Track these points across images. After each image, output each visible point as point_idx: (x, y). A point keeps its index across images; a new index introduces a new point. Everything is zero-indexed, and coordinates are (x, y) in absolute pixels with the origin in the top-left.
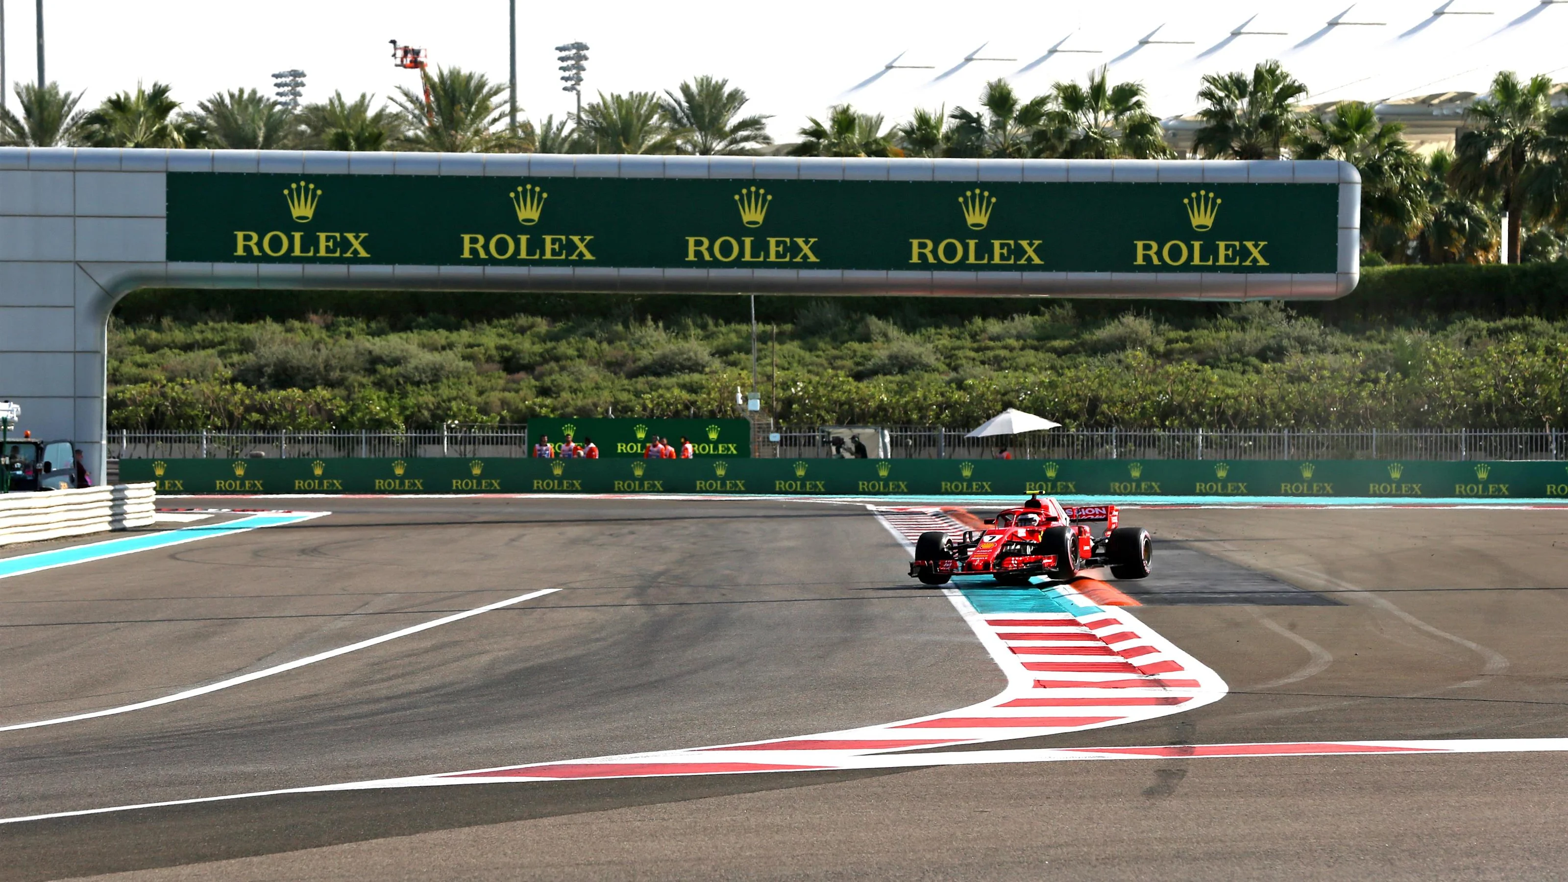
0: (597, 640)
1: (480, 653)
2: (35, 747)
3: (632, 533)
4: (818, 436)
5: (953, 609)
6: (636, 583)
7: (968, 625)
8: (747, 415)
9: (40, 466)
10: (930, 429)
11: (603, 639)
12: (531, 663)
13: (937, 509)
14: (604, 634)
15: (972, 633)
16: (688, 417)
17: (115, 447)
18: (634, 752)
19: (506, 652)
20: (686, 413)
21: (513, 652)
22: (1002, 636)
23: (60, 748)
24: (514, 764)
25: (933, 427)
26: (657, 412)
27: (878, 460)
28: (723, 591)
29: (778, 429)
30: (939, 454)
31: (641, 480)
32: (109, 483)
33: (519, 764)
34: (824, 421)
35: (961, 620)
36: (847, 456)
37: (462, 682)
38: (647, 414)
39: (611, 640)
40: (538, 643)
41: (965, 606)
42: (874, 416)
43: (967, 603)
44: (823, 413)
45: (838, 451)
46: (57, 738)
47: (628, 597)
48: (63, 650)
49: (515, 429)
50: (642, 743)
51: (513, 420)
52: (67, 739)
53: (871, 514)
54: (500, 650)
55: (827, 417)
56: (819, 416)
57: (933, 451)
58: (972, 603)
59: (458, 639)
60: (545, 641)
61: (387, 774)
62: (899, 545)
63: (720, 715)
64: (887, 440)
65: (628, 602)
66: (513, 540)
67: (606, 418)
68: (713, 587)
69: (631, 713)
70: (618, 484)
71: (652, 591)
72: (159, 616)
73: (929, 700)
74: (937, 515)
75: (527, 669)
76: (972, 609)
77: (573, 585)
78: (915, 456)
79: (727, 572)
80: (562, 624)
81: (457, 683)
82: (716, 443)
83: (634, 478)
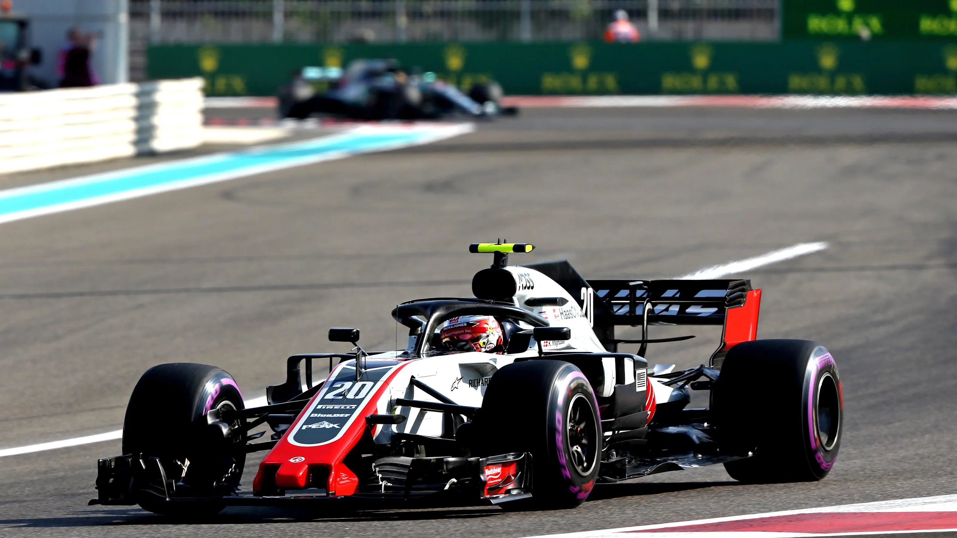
2: (11, 486)
9: (24, 55)
11: (890, 322)
17: (140, 25)
18: (929, 495)
23: (50, 487)
24: (744, 513)
32: (132, 79)
33: (750, 512)
39: (902, 324)
46: (46, 472)
48: (57, 338)
50: (942, 480)
52: (61, 474)
61: (547, 527)
65: (932, 262)
69: (928, 436)
72: (205, 285)
77: (846, 239)
83: (945, 72)
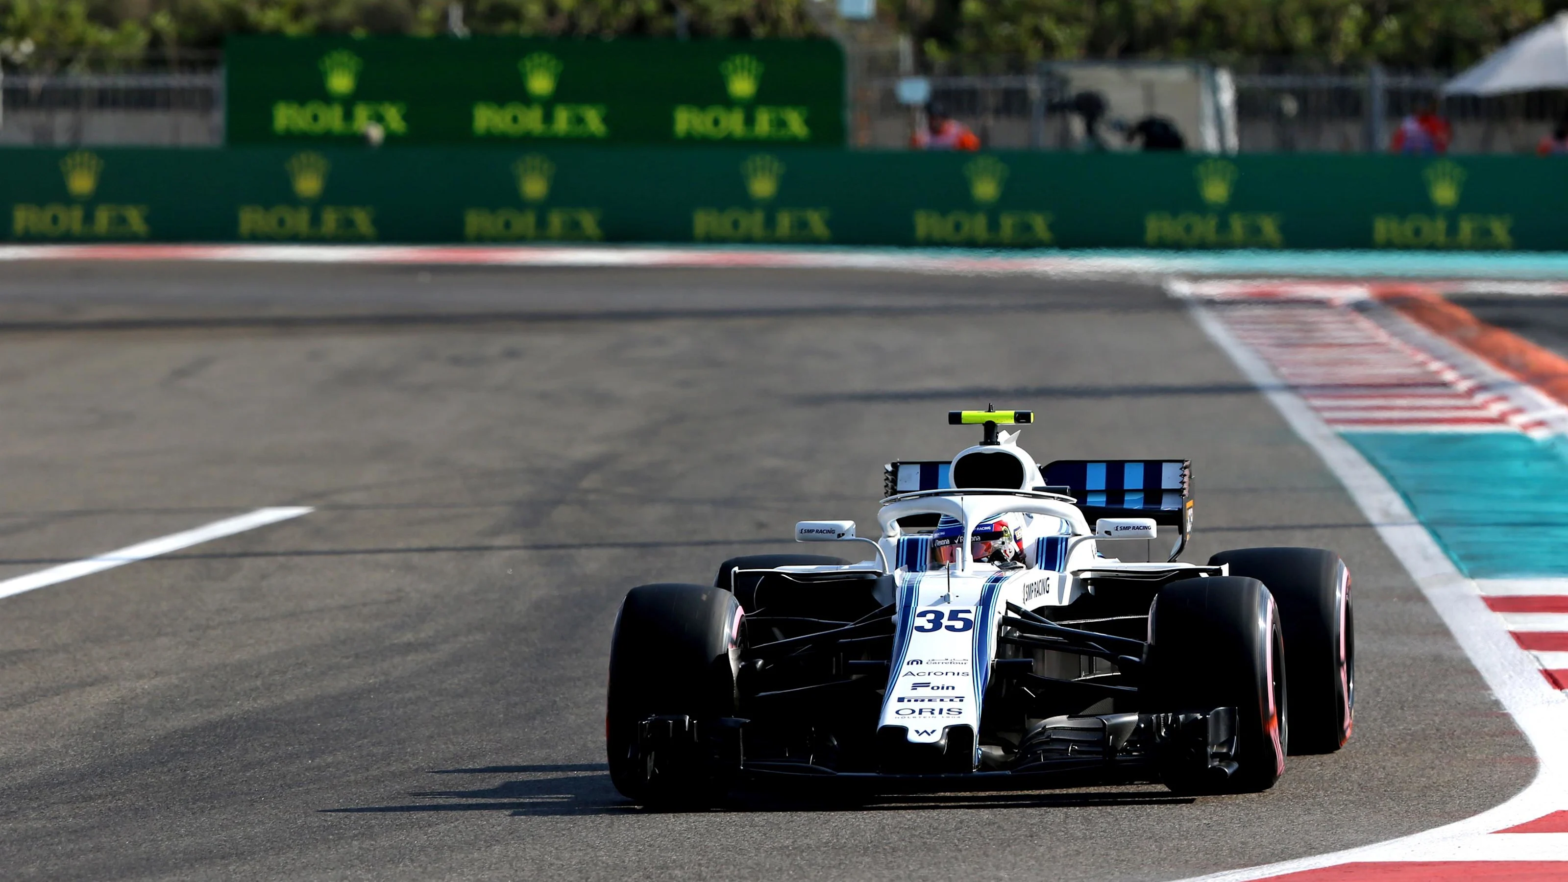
0: (409, 648)
1: (83, 685)
3: (512, 354)
4: (1035, 87)
5: (1395, 566)
6: (522, 491)
7: (1434, 612)
8: (835, 30)
10: (1344, 70)
11: (426, 646)
12: (225, 711)
13: (1358, 293)
14: (427, 632)
15: (1443, 632)
16: (671, 34)
19: (156, 681)
20: (667, 22)
21: (174, 680)
22: (1527, 640)
25: (1352, 66)
26: (587, 21)
27: (1203, 157)
28: (762, 516)
29: (923, 67)
30: (1369, 137)
31: (542, 209)
34: (1050, 47)
35: (1416, 596)
36: (1114, 141)
37: (33, 762)
38: (560, 23)
39: (445, 650)
40: (239, 656)
41: (1427, 558)
42: (1191, 32)
43: (1434, 549)
44: (1048, 25)
45: (1090, 130)
47: (496, 531)
49: (189, 66)
51: (182, 41)
53: (1179, 305)
54: (140, 676)
55: (1060, 34)
56: (1037, 33)
57: (1353, 131)
58: (1445, 548)
59: (23, 646)
60: (264, 651)
62: (1249, 389)
63: (741, 852)
64: (1227, 97)
65: (499, 540)
66: (181, 373)
67: (443, 35)
68: (730, 502)
69: (497, 849)
70: (474, 221)
71: (563, 514)
73: (1318, 814)
74: (1360, 307)
75: (211, 727)
76: (1446, 567)
77: (346, 499)
78: (1303, 144)
79: (771, 463)
80: (312, 604)
81: (19, 764)
82: (749, 108)
83: (519, 203)
